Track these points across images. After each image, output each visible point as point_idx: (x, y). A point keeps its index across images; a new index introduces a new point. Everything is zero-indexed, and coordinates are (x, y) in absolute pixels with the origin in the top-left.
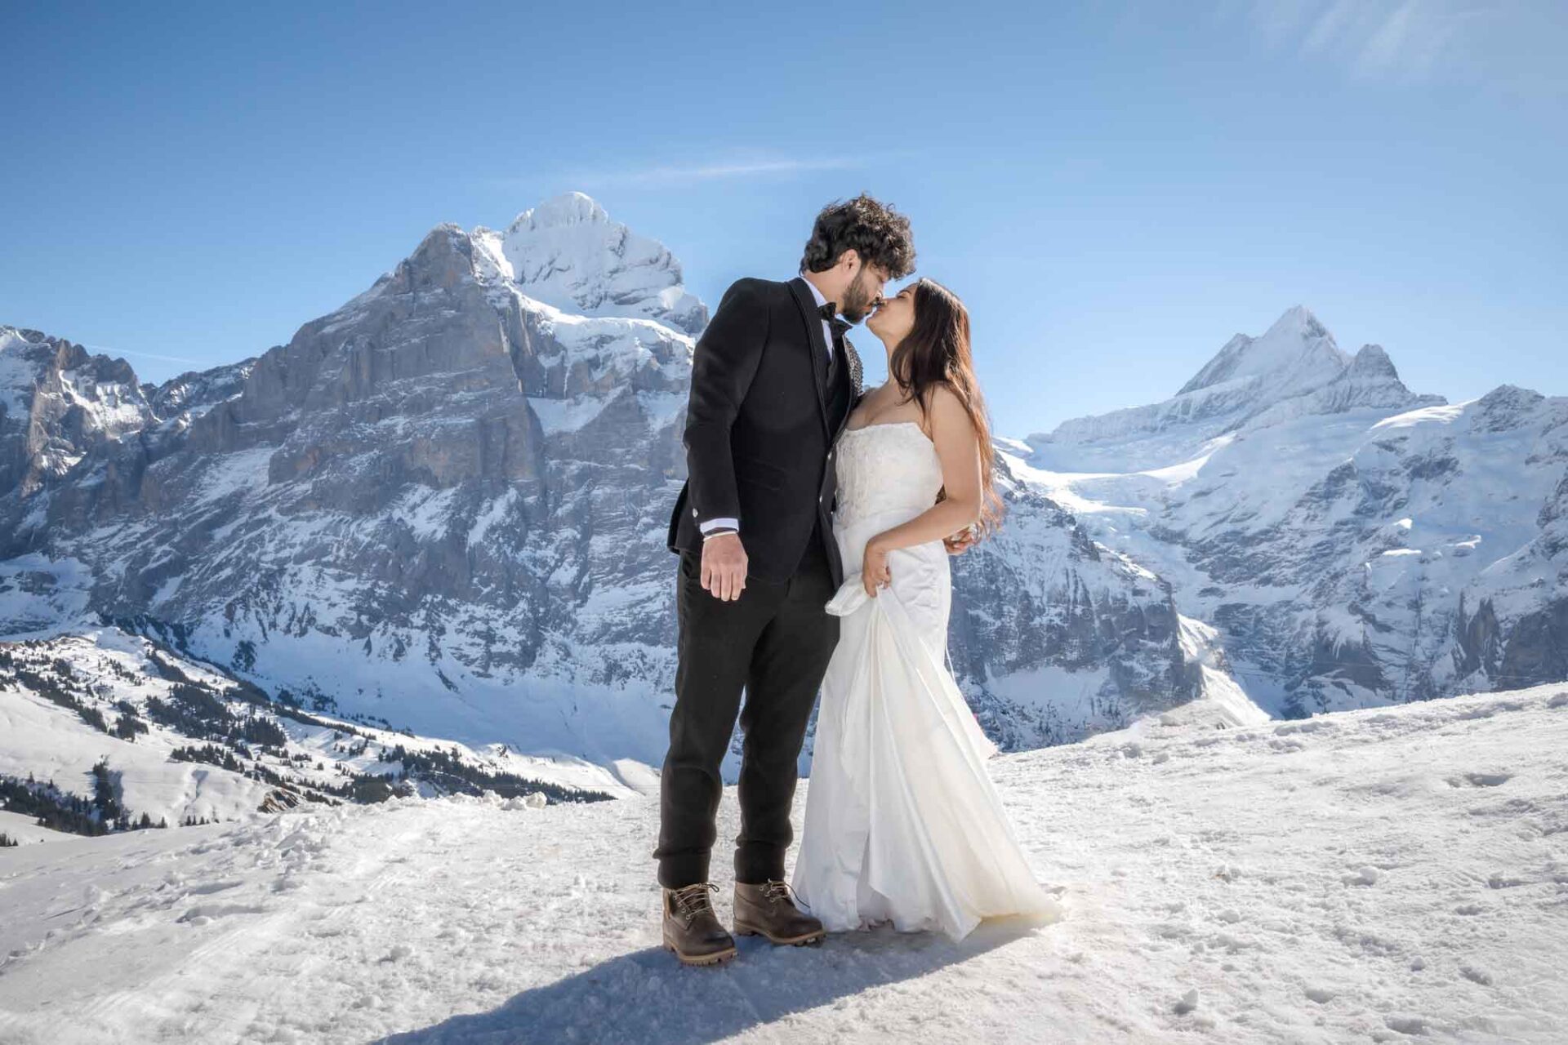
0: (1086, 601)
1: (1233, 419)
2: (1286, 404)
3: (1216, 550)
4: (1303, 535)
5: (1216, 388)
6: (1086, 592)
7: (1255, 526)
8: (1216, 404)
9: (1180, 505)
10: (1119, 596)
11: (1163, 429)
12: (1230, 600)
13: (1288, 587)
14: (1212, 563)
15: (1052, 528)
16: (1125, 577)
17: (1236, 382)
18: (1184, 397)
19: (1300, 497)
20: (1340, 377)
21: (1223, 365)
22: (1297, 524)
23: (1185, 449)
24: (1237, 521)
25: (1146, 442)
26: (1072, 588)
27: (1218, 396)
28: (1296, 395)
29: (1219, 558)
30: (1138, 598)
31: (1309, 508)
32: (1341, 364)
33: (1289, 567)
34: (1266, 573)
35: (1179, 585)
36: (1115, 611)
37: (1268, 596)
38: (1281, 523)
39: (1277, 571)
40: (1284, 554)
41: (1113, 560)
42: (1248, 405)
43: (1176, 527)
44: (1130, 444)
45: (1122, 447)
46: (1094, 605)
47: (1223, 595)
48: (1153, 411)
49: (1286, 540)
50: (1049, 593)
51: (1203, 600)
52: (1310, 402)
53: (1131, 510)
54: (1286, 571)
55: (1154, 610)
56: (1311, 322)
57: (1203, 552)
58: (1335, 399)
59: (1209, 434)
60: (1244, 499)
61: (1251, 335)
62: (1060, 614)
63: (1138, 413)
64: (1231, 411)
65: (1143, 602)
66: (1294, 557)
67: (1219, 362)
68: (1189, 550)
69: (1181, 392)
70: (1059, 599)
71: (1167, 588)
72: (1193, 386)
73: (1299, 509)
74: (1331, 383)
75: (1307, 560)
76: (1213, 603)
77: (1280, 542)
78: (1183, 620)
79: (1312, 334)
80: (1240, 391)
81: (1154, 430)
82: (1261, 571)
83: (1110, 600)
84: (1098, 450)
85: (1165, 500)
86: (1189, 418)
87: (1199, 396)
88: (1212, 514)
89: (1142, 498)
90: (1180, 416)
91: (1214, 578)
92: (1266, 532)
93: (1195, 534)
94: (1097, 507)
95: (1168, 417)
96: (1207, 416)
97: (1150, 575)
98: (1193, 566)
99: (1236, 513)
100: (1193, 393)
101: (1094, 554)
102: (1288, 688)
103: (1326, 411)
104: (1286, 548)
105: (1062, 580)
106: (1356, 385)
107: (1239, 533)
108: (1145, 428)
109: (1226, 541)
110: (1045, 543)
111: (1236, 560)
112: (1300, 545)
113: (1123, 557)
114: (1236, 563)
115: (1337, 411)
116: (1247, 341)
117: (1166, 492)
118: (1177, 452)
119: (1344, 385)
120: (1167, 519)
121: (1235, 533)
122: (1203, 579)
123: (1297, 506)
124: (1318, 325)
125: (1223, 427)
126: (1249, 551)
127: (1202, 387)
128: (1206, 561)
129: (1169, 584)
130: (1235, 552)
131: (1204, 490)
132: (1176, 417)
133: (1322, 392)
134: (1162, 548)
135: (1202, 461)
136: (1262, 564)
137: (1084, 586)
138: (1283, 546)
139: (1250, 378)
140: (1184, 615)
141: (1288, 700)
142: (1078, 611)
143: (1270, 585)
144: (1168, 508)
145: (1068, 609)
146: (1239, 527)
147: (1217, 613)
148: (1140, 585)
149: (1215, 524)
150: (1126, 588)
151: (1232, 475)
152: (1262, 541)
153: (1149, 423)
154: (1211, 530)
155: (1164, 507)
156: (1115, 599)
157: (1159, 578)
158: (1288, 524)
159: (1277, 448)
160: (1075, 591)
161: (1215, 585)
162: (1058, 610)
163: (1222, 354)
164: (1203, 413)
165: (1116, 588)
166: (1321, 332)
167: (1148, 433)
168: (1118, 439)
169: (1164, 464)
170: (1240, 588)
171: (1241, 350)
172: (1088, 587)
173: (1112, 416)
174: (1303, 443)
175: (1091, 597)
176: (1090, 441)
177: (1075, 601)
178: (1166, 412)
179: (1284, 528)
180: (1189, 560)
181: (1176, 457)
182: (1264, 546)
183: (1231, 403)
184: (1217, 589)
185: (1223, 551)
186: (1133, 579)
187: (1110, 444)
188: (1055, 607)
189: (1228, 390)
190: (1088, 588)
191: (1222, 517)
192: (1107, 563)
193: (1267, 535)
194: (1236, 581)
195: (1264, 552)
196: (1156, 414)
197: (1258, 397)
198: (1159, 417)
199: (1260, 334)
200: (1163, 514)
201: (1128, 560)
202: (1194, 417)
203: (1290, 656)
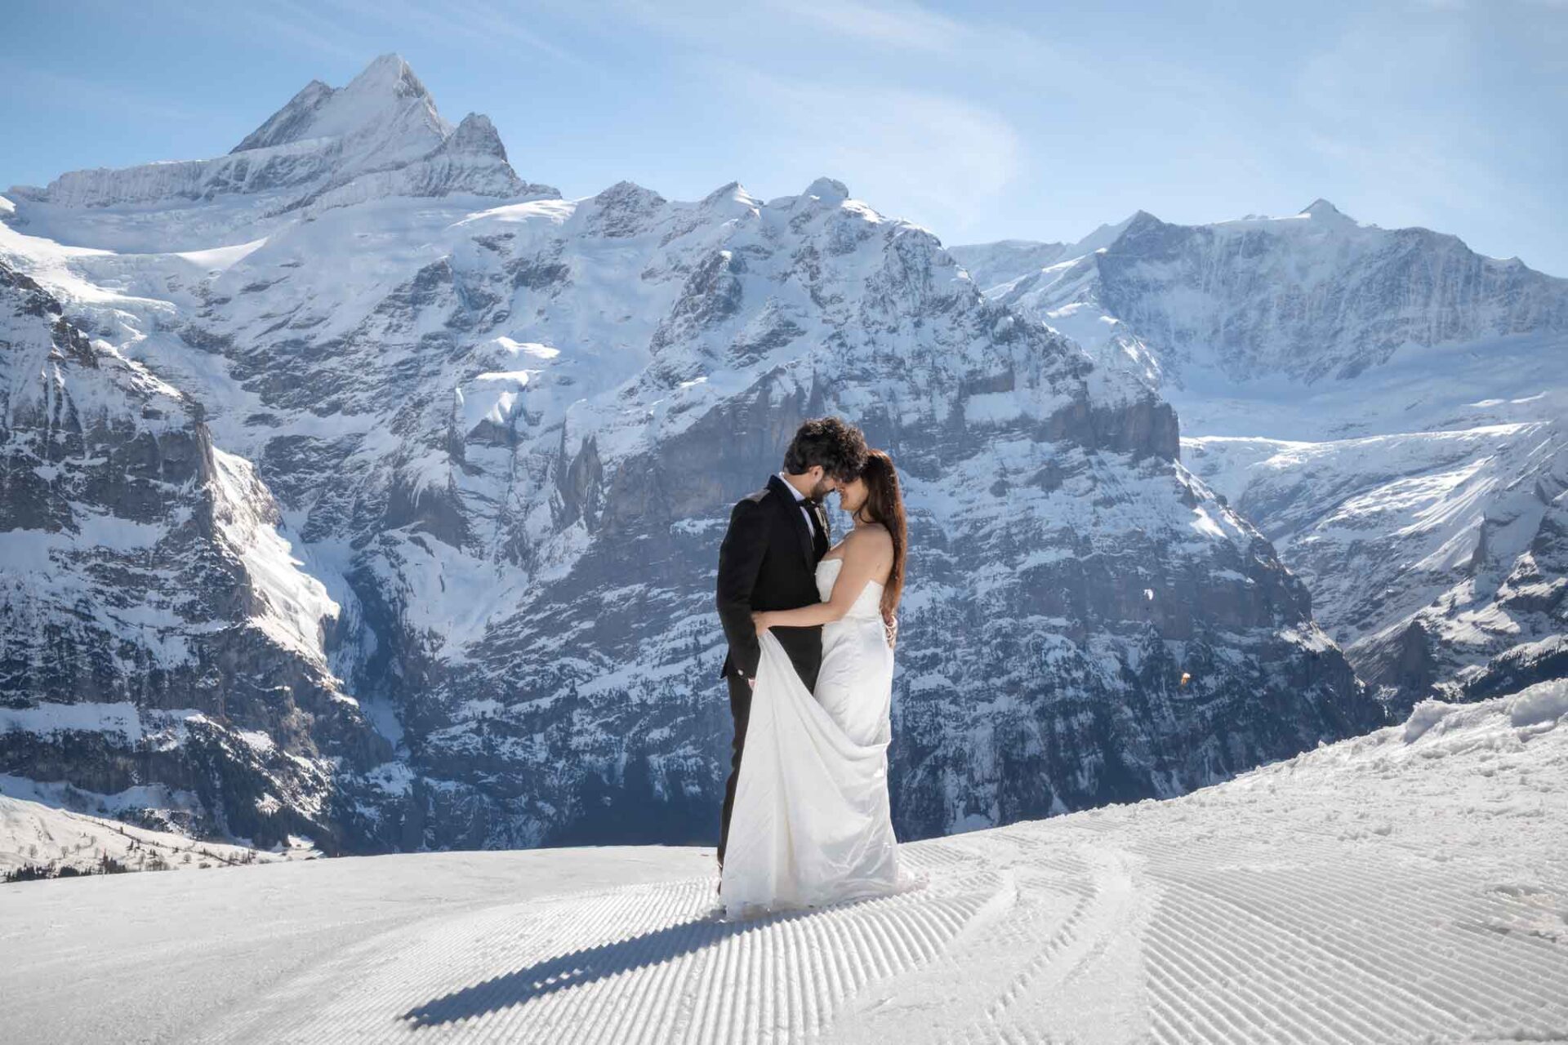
0: (73, 423)
1: (300, 193)
2: (370, 176)
3: (271, 364)
4: (383, 351)
5: (283, 150)
6: (73, 411)
7: (323, 335)
8: (281, 170)
9: (225, 301)
10: (123, 419)
11: (209, 197)
12: (287, 431)
13: (362, 416)
14: (264, 381)
15: (27, 317)
16: (133, 393)
17: (307, 145)
18: (239, 156)
19: (381, 300)
20: (439, 151)
21: (293, 121)
22: (375, 334)
23: (236, 228)
24: (300, 327)
25: (184, 213)
26: (52, 403)
27: (285, 161)
28: (383, 168)
29: (274, 375)
30: (152, 421)
31: (392, 316)
32: (440, 136)
33: (362, 390)
34: (334, 397)
35: (219, 410)
36: (116, 439)
37: (335, 427)
38: (355, 333)
39: (349, 395)
40: (358, 373)
41: (119, 369)
42: (323, 176)
43: (219, 330)
44: (161, 214)
45: (149, 216)
46: (84, 430)
47: (277, 423)
48: (195, 171)
49: (361, 355)
50: (17, 412)
51: (251, 430)
52: (400, 178)
53: (156, 304)
54: (360, 395)
55: (175, 438)
56: (407, 77)
57: (254, 367)
58: (431, 179)
59: (270, 209)
60: (311, 298)
61: (332, 86)
62: (32, 442)
63: (176, 171)
64: (303, 180)
65: (156, 427)
66: (369, 379)
67: (286, 116)
68: (235, 363)
69: (236, 150)
70: (31, 419)
71: (197, 412)
72: (252, 143)
73: (382, 316)
74: (427, 158)
75: (386, 381)
76: (264, 434)
77: (352, 357)
78: (218, 454)
79: (407, 93)
80: (314, 158)
81: (196, 197)
82: (327, 394)
83: (110, 425)
84: (115, 218)
85: (204, 292)
86: (244, 185)
87: (259, 158)
88: (267, 316)
89: (172, 288)
90: (232, 182)
91: (267, 401)
92: (338, 343)
93: (244, 342)
94: (109, 295)
95: (216, 182)
96: (269, 185)
97: (173, 392)
98: (239, 384)
99: (301, 316)
100: (250, 152)
101: (88, 358)
102: (355, 545)
103: (418, 192)
104: (361, 366)
105: (36, 393)
106: (457, 163)
107: (303, 343)
108: (182, 194)
109: (285, 353)
110: (15, 338)
111: (297, 378)
112: (378, 363)
113: (135, 365)
114: (295, 382)
115: (433, 194)
116: (327, 93)
117: (208, 282)
118: (226, 229)
119: (443, 160)
120: (207, 319)
121: (297, 343)
122: (253, 402)
123: (378, 312)
124: (416, 83)
125: (289, 202)
126: (314, 368)
127: (264, 146)
128: (257, 378)
129: (200, 405)
130: (295, 368)
131: (258, 282)
132: (227, 183)
133: (417, 168)
134: (197, 357)
135: (258, 244)
136: (329, 384)
137: (70, 402)
138: (357, 362)
139: (326, 141)
140: (218, 447)
141: (355, 561)
142: (61, 438)
143: (339, 413)
144: (208, 303)
145: (44, 434)
146: (302, 334)
147: (269, 447)
148: (155, 405)
149: (270, 330)
150: (133, 407)
151: (296, 265)
152: (329, 356)
153: (189, 187)
154: (265, 338)
155: (202, 302)
156: (117, 423)
157: (186, 397)
158: (365, 334)
159: (357, 234)
160: (57, 409)
161: (267, 410)
162: (30, 436)
163: (292, 105)
164: (264, 181)
165: (119, 406)
166: (420, 92)
167: (186, 201)
168: (143, 205)
169: (206, 244)
170: (298, 416)
171: (318, 102)
172: (79, 406)
173: (138, 173)
174: (390, 230)
175: (81, 417)
176: (105, 205)
177: (56, 421)
178: (213, 174)
179: (359, 339)
180: (235, 375)
181: (224, 236)
182: (334, 362)
183: (301, 171)
184: (271, 416)
185: (279, 366)
186: (148, 397)
187: (131, 212)
188: (25, 431)
189: (299, 154)
190: (77, 407)
191: (279, 320)
192: (112, 374)
193: (336, 347)
194: (296, 406)
195: (333, 370)
196: (199, 176)
197: (335, 167)
198: (204, 180)
199: (344, 86)
200: (201, 312)
201: (145, 370)
202: (252, 186)
203: (359, 506)
